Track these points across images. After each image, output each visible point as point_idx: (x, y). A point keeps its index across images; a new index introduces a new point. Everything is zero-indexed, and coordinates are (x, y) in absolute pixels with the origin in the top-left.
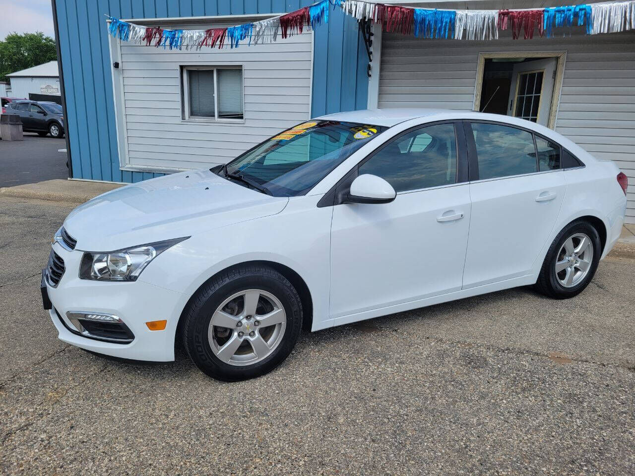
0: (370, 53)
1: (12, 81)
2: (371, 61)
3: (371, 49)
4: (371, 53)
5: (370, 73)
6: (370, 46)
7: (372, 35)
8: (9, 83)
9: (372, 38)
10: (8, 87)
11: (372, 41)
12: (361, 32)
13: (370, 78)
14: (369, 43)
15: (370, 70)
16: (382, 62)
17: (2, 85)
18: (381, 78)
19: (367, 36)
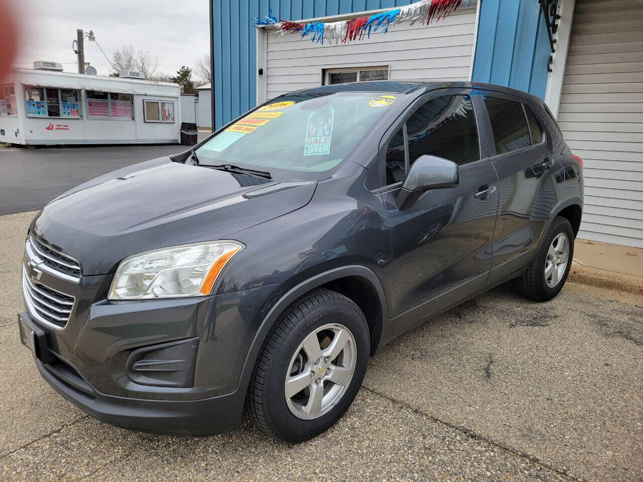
0: (552, 42)
1: (200, 93)
2: (553, 51)
3: (556, 37)
4: (555, 41)
5: (552, 67)
6: (554, 32)
7: (558, 17)
8: (197, 96)
9: (558, 22)
10: (196, 98)
11: (557, 25)
12: (543, 15)
13: (549, 74)
14: (552, 28)
15: (552, 63)
16: (570, 53)
17: (192, 97)
18: (567, 74)
19: (551, 19)
